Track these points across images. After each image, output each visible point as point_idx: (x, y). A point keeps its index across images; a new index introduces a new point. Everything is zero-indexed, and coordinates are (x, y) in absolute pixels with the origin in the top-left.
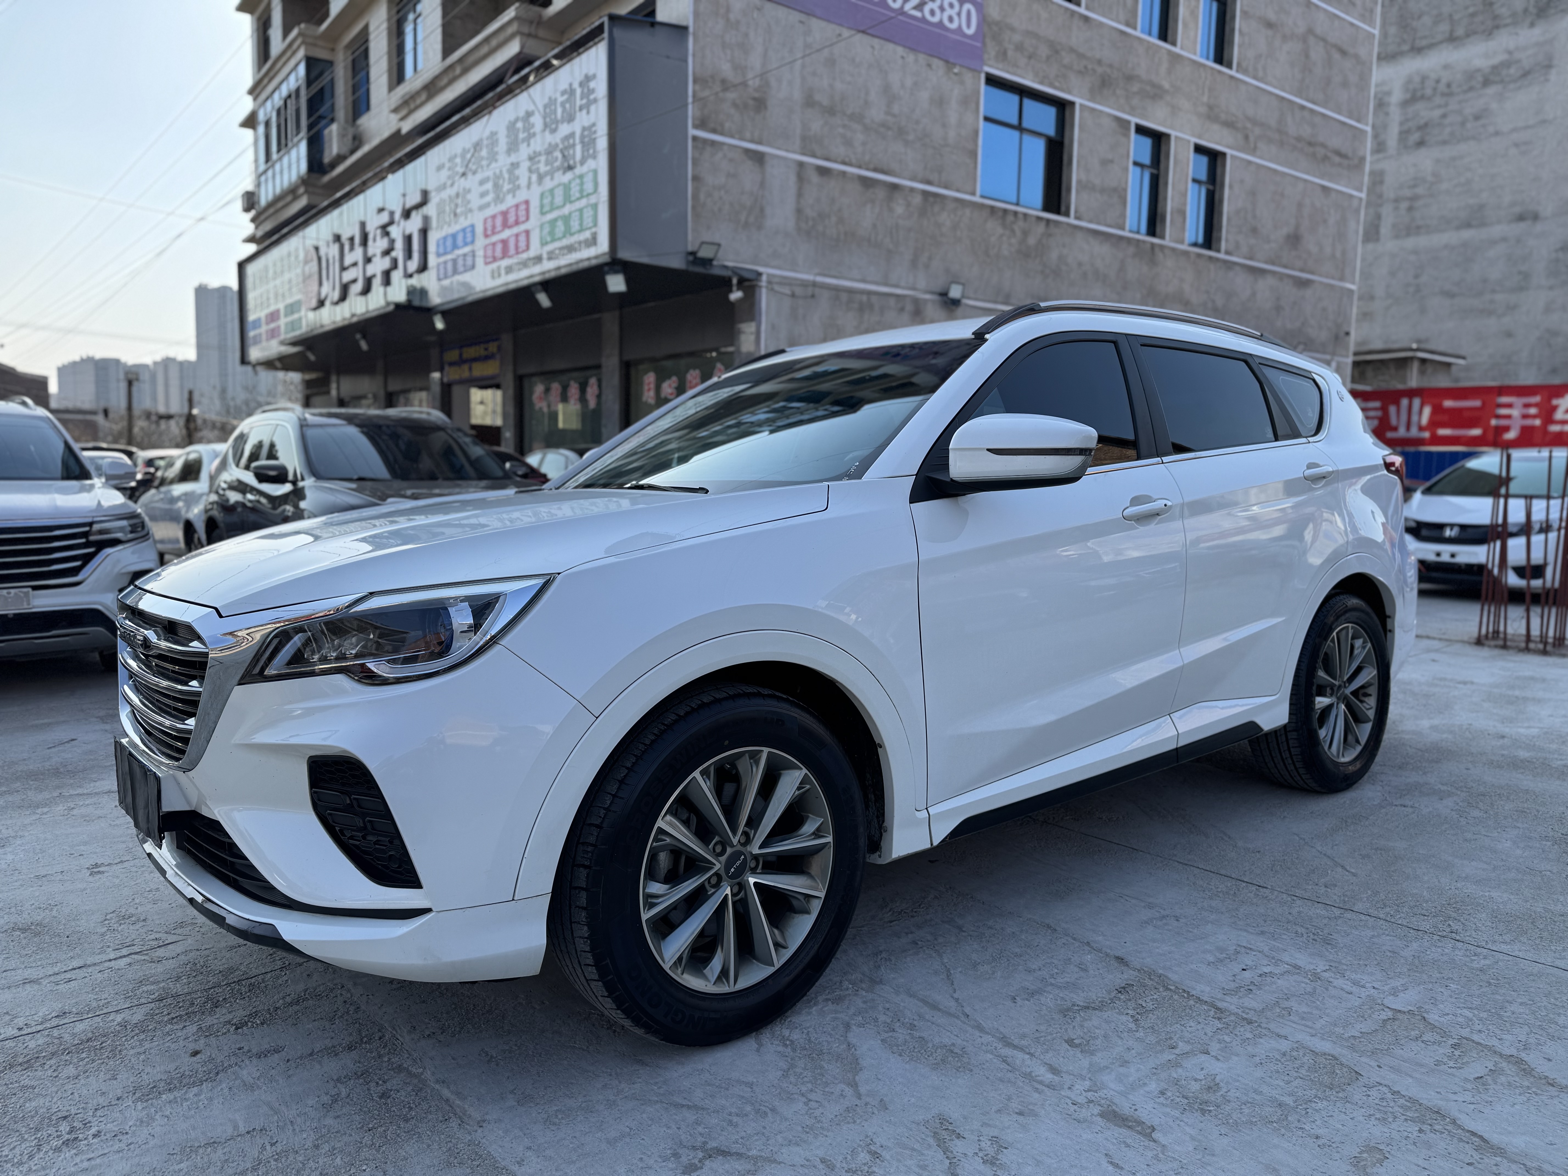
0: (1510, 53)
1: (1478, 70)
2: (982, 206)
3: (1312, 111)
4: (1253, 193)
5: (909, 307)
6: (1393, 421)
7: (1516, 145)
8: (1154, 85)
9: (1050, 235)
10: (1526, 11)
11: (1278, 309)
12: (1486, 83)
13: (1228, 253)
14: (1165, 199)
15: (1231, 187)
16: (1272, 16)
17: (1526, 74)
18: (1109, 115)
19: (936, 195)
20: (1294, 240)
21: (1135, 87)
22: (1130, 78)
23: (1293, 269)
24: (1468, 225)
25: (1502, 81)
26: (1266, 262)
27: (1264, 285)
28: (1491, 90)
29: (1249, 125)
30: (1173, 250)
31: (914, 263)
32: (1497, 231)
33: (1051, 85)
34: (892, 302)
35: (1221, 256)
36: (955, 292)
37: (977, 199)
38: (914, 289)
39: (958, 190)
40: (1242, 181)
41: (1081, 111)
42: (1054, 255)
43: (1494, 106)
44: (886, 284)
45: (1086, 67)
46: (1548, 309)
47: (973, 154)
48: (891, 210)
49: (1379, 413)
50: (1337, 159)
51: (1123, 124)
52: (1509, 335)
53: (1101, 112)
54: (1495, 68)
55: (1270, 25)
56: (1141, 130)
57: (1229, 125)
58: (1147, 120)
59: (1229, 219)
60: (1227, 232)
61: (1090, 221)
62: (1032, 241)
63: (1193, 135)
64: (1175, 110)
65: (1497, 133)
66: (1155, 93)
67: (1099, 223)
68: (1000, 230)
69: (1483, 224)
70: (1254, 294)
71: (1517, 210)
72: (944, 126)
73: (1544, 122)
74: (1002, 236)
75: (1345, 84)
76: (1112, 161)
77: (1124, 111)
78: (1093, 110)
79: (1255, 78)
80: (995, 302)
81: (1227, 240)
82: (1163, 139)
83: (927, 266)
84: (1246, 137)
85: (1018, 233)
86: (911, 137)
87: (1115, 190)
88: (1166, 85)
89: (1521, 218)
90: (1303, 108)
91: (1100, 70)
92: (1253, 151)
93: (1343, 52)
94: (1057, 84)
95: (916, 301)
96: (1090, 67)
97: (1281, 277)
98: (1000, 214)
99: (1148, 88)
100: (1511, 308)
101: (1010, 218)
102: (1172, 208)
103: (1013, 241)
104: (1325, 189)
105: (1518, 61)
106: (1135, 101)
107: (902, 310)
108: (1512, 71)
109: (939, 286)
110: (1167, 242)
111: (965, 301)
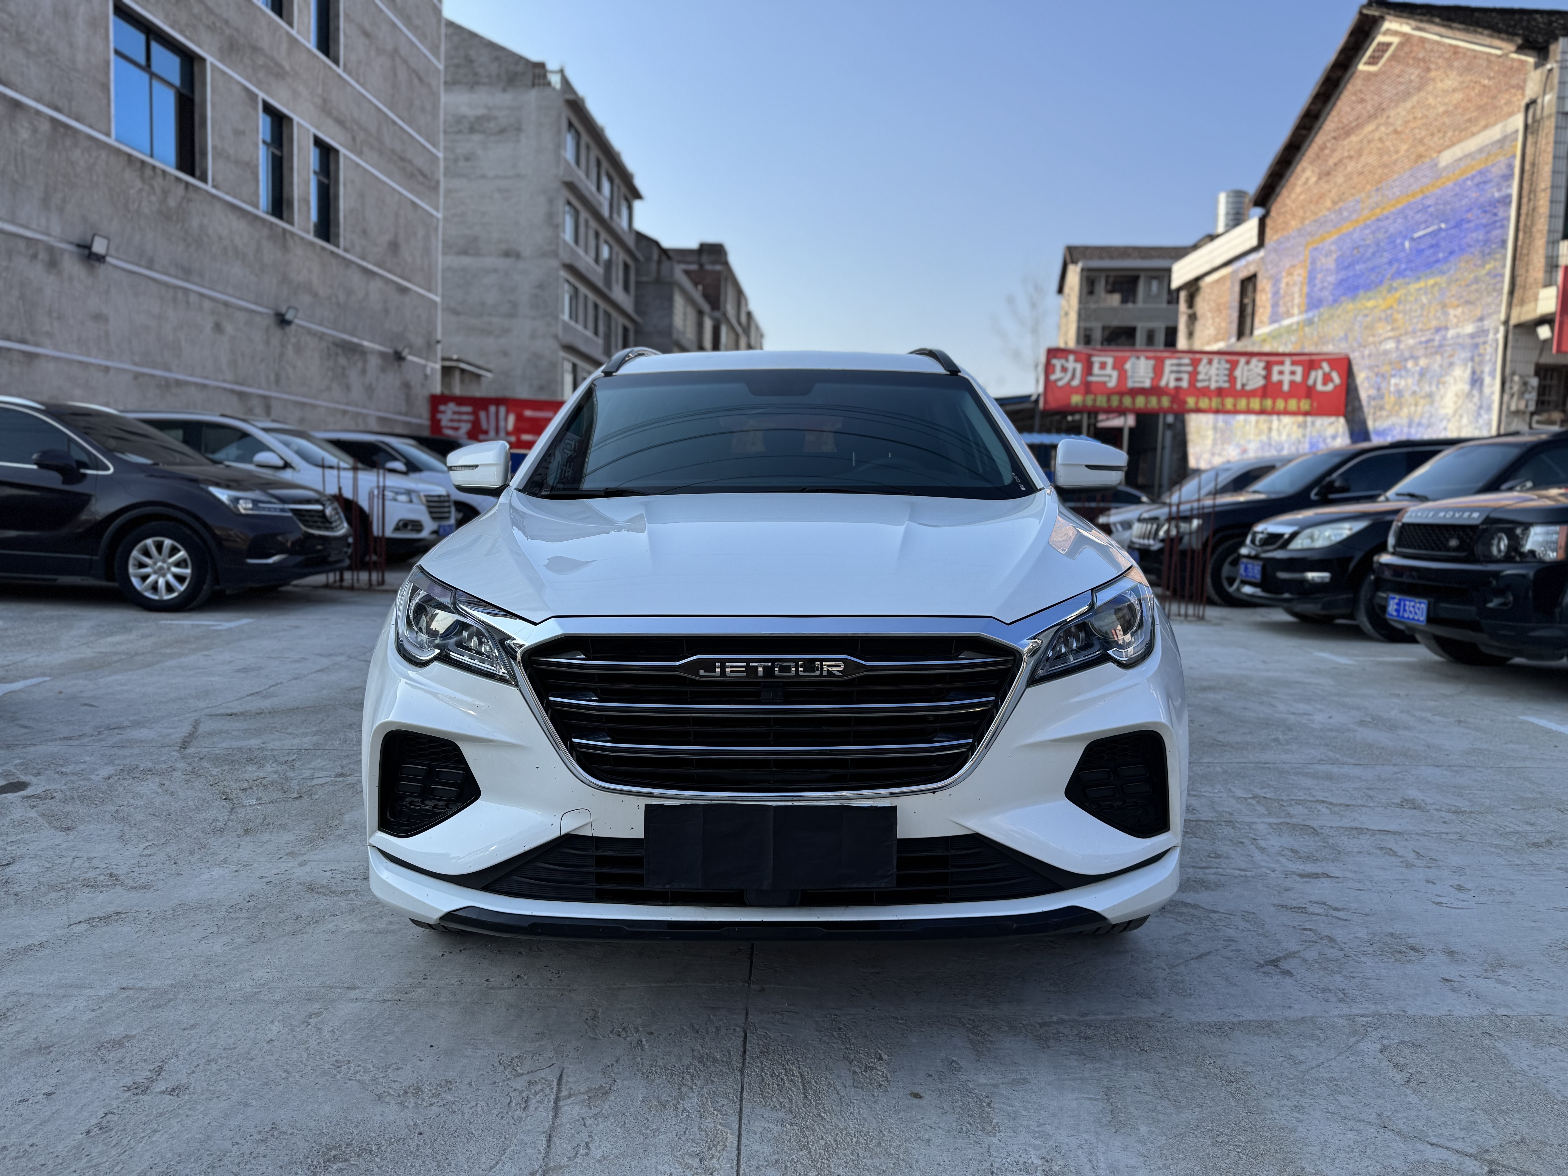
0: (489, 109)
1: (465, 117)
2: (118, 151)
3: (401, 128)
4: (362, 196)
5: (43, 255)
6: (484, 426)
7: (500, 190)
8: (278, 65)
9: (190, 200)
10: (499, 76)
11: (386, 311)
12: (472, 130)
13: (346, 250)
14: (291, 184)
15: (345, 186)
16: (367, 26)
17: (502, 131)
18: (239, 83)
19: (66, 126)
20: (394, 247)
21: (261, 61)
22: (255, 49)
23: (394, 274)
24: (465, 252)
25: (483, 132)
26: (375, 265)
27: (375, 285)
28: (477, 137)
29: (355, 128)
30: (302, 238)
31: (46, 202)
32: (489, 262)
33: (182, 32)
34: (22, 245)
35: (340, 252)
36: (99, 247)
37: (111, 141)
38: (48, 234)
39: (91, 127)
40: (353, 182)
41: (212, 71)
42: (195, 223)
43: (479, 152)
44: (13, 222)
45: (214, 23)
46: (533, 336)
47: (106, 88)
48: (14, 132)
49: (471, 418)
50: (421, 178)
51: (253, 96)
52: (505, 354)
53: (231, 77)
54: (478, 119)
55: (367, 34)
56: (268, 109)
57: (340, 122)
58: (272, 97)
59: (345, 217)
60: (345, 230)
61: (227, 193)
62: (172, 203)
63: (313, 125)
64: (295, 94)
65: (483, 177)
66: (278, 73)
67: (235, 197)
68: (138, 184)
69: (478, 254)
70: (367, 294)
71: (504, 246)
72: (71, 45)
73: (518, 176)
74: (141, 190)
75: (423, 109)
76: (243, 133)
77: (251, 82)
78: (223, 73)
79: (358, 81)
80: (138, 265)
81: (345, 238)
82: (285, 122)
83: (61, 210)
84: (354, 139)
85: (158, 191)
86: (33, 48)
87: (248, 164)
88: (287, 67)
89: (507, 254)
90: (394, 123)
91: (228, 31)
92: (360, 154)
93: (421, 80)
94: (188, 33)
95: (50, 249)
96: (218, 24)
97: (388, 281)
98: (138, 165)
99: (272, 64)
100: (506, 331)
101: (148, 172)
102: (299, 195)
103: (153, 198)
104: (414, 204)
105: (496, 118)
106: (261, 75)
107: (34, 257)
108: (492, 125)
109: (77, 234)
110: (294, 229)
111: (108, 259)
